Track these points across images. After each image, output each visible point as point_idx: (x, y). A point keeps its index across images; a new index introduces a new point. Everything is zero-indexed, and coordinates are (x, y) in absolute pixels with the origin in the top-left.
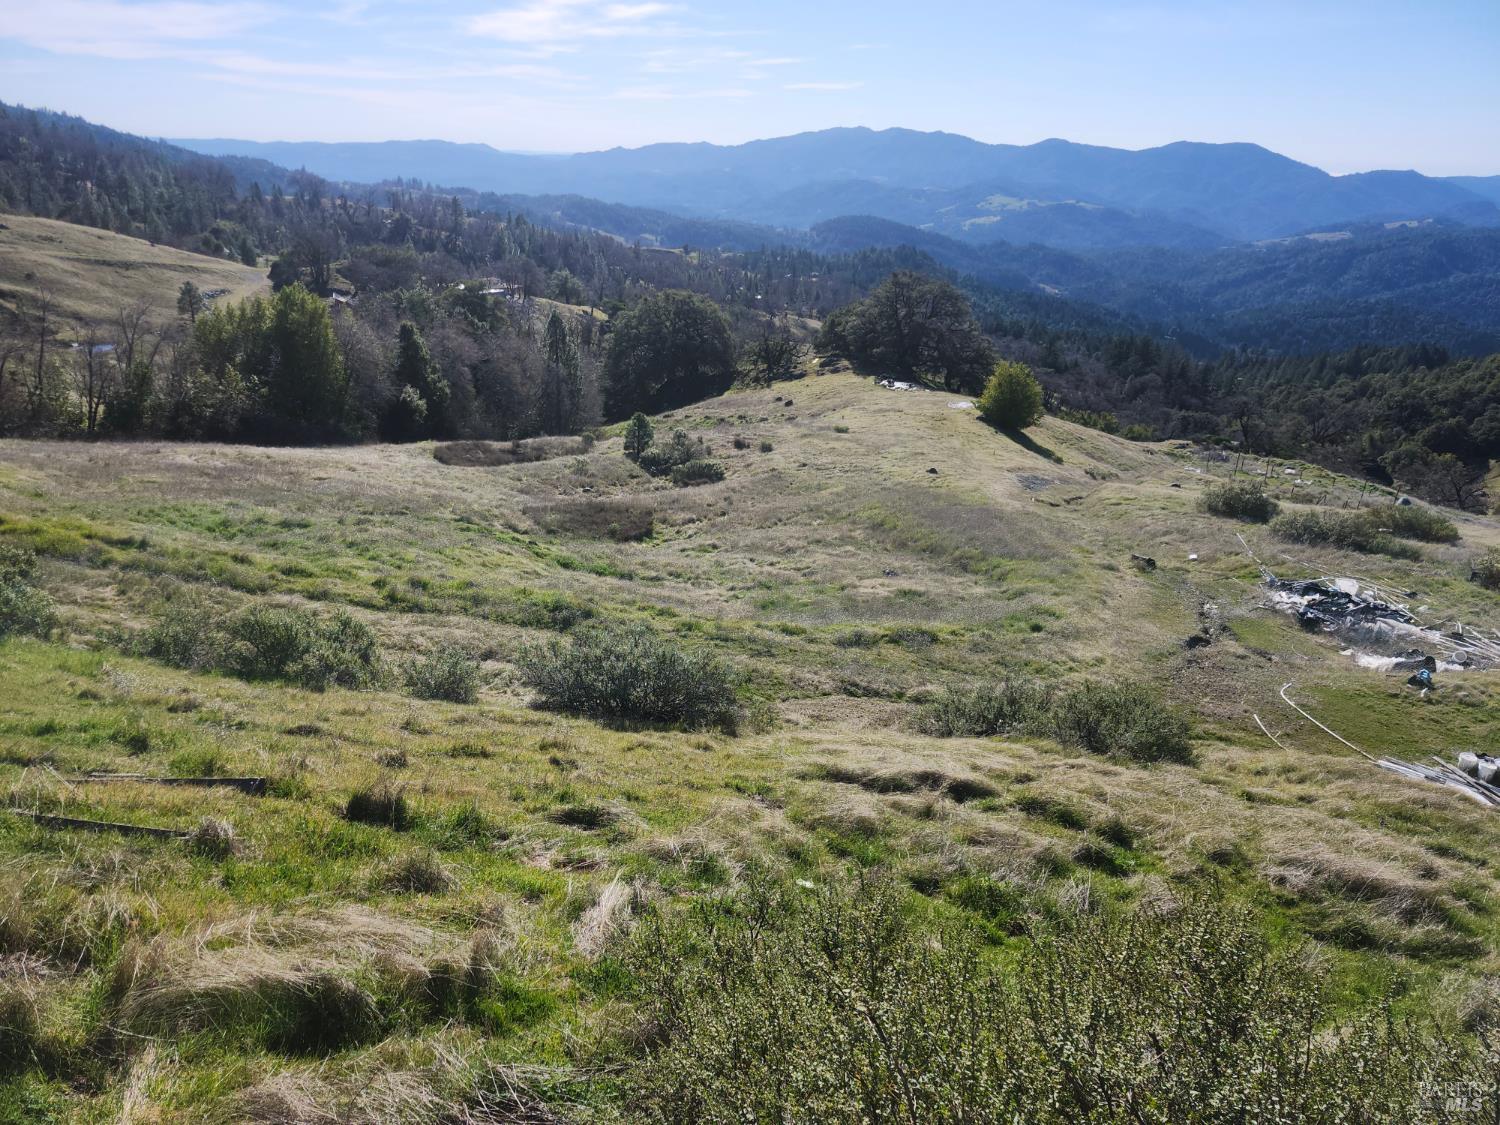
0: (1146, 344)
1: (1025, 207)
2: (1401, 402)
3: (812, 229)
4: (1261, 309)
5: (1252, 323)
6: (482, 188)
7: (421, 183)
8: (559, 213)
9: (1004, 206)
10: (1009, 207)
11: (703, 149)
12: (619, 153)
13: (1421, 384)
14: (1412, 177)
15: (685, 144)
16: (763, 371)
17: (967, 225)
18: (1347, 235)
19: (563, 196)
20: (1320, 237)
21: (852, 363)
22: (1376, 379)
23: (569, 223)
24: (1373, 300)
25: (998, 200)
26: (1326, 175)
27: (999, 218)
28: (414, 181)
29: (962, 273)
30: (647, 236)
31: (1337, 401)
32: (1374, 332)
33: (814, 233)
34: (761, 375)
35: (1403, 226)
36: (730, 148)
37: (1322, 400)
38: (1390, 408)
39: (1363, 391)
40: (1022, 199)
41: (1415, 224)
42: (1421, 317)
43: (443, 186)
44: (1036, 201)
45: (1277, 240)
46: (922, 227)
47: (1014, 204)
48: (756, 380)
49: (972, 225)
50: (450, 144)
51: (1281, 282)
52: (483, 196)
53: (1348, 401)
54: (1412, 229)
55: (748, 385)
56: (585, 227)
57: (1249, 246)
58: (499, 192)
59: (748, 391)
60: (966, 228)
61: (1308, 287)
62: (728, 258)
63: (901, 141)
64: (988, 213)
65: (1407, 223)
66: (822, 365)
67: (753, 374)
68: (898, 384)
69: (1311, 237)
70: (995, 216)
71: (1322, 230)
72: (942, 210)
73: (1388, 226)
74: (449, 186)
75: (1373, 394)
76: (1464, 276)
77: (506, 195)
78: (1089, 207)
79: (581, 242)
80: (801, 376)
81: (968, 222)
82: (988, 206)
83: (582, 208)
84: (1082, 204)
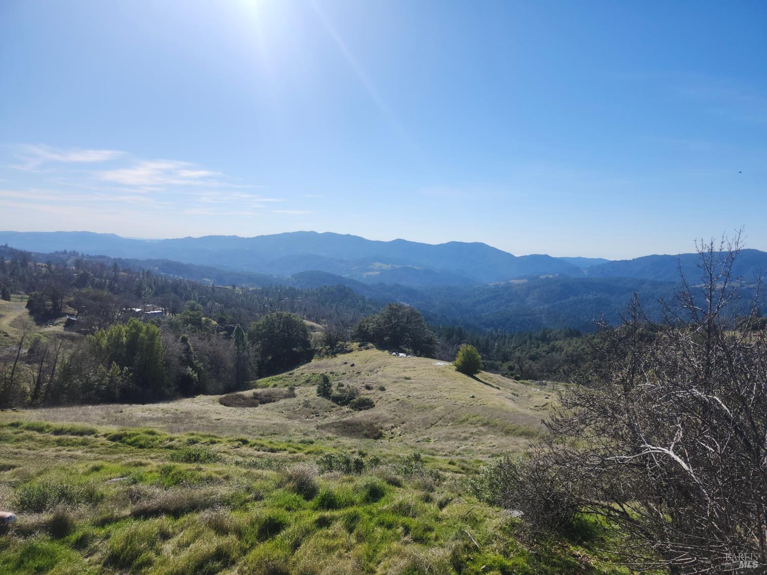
0: (460, 330)
1: (390, 268)
2: (572, 353)
3: (292, 277)
4: (496, 313)
5: (494, 319)
6: (113, 256)
7: (78, 253)
8: (157, 268)
9: (380, 267)
10: (383, 268)
11: (234, 239)
12: (189, 239)
13: (576, 345)
14: (546, 257)
15: (225, 236)
16: (329, 349)
17: (365, 275)
18: (525, 281)
19: (159, 260)
20: (516, 282)
21: (374, 345)
22: (558, 343)
23: (163, 273)
24: (541, 308)
25: (378, 265)
26: (513, 256)
27: (378, 272)
28: (74, 252)
29: (367, 297)
30: (206, 279)
31: (544, 354)
32: (545, 322)
33: (293, 278)
34: (328, 351)
35: (547, 277)
36: (248, 238)
37: (537, 353)
38: (568, 356)
39: (553, 349)
40: (388, 265)
41: (551, 276)
42: (562, 315)
43: (90, 255)
44: (394, 265)
45: (498, 283)
46: (344, 276)
47: (385, 267)
48: (327, 354)
49: (367, 275)
50: (94, 233)
51: (503, 301)
52: (114, 259)
53: (548, 353)
54: (551, 278)
55: (323, 357)
56: (172, 275)
57: (487, 285)
58: (123, 258)
59: (324, 359)
60: (364, 277)
61: (514, 303)
62: (253, 290)
63: (330, 238)
64: (374, 270)
65: (548, 276)
66: (360, 346)
67: (324, 351)
68: (401, 354)
69: (511, 281)
70: (377, 271)
71: (515, 279)
72: (353, 269)
73: (541, 277)
74: (94, 255)
75: (557, 350)
76: (575, 298)
77: (127, 259)
78: (417, 268)
79: (183, 284)
80: (351, 351)
81: (365, 274)
82: (373, 267)
83: (168, 266)
84: (415, 267)
